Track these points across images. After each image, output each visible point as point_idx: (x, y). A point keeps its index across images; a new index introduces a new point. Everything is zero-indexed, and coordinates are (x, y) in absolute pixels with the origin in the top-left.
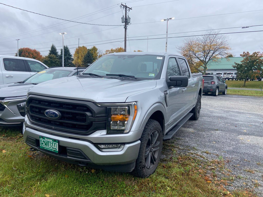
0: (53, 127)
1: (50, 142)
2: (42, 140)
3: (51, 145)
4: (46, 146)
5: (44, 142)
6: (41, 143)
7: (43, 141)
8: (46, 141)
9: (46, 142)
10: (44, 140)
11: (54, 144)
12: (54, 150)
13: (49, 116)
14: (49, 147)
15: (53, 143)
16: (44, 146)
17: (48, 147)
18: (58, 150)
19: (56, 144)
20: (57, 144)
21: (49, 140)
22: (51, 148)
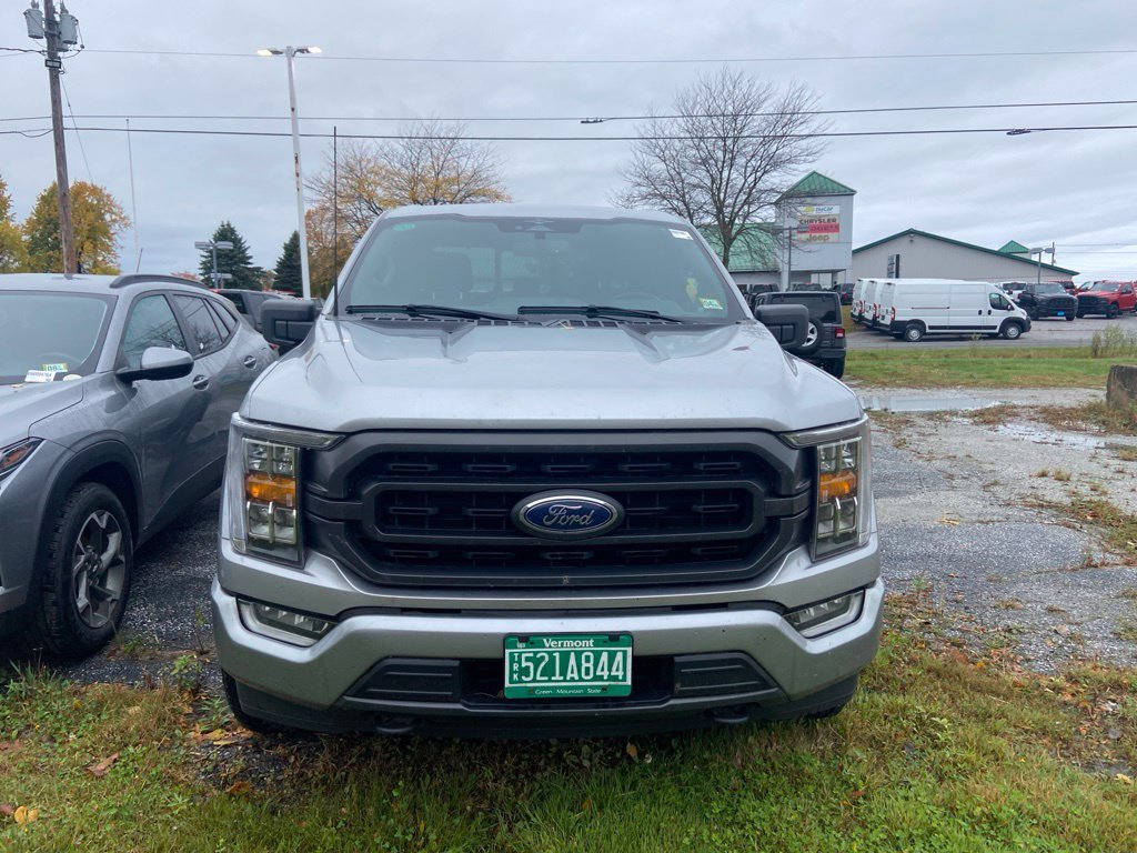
0: (566, 579)
1: (579, 654)
2: (524, 656)
3: (584, 665)
4: (550, 681)
5: (537, 662)
6: (512, 672)
7: (527, 659)
8: (550, 653)
9: (552, 659)
10: (536, 653)
11: (604, 657)
12: (604, 688)
13: (554, 526)
14: (572, 680)
15: (598, 655)
16: (534, 680)
17: (565, 680)
18: (629, 682)
19: (619, 657)
20: (625, 653)
21: (569, 645)
22: (581, 680)
